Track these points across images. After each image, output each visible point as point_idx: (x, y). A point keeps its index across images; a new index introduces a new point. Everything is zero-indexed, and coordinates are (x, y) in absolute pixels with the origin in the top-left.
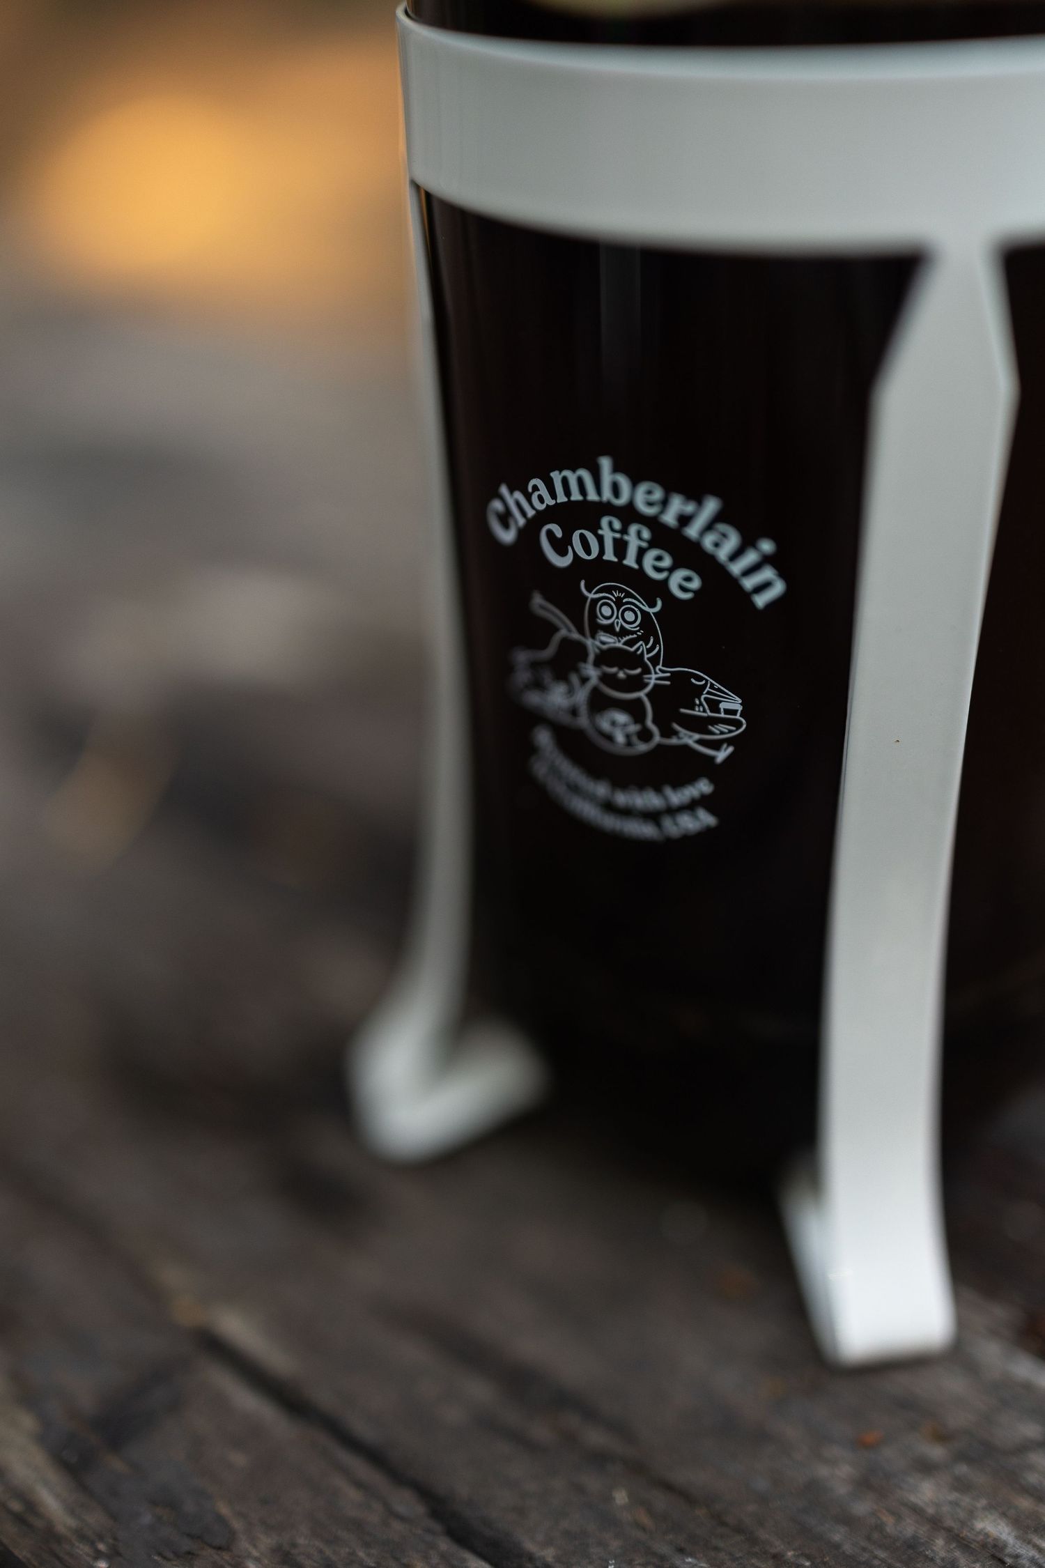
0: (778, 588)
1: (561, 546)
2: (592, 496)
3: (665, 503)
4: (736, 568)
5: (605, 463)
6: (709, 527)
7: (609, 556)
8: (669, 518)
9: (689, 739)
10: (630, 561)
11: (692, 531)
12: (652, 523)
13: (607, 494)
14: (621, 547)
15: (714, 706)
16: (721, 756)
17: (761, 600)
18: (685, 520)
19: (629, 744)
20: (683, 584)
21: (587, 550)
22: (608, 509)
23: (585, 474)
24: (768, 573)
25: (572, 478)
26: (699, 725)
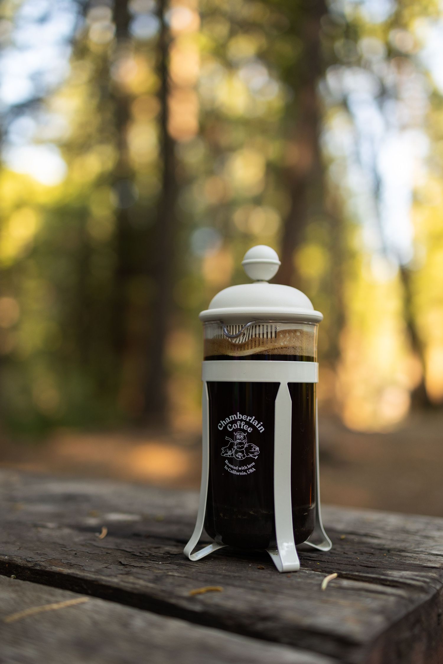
0: (263, 429)
1: (230, 428)
2: (236, 418)
3: (247, 418)
4: (257, 427)
5: (238, 413)
6: (253, 421)
7: (239, 427)
8: (248, 420)
9: (251, 455)
10: (242, 427)
11: (251, 422)
12: (245, 421)
13: (238, 418)
14: (240, 426)
15: (255, 449)
16: (256, 458)
17: (261, 431)
18: (250, 420)
19: (242, 458)
20: (250, 430)
21: (235, 427)
22: (239, 420)
23: (235, 415)
24: (262, 427)
25: (233, 416)
26: (252, 453)
